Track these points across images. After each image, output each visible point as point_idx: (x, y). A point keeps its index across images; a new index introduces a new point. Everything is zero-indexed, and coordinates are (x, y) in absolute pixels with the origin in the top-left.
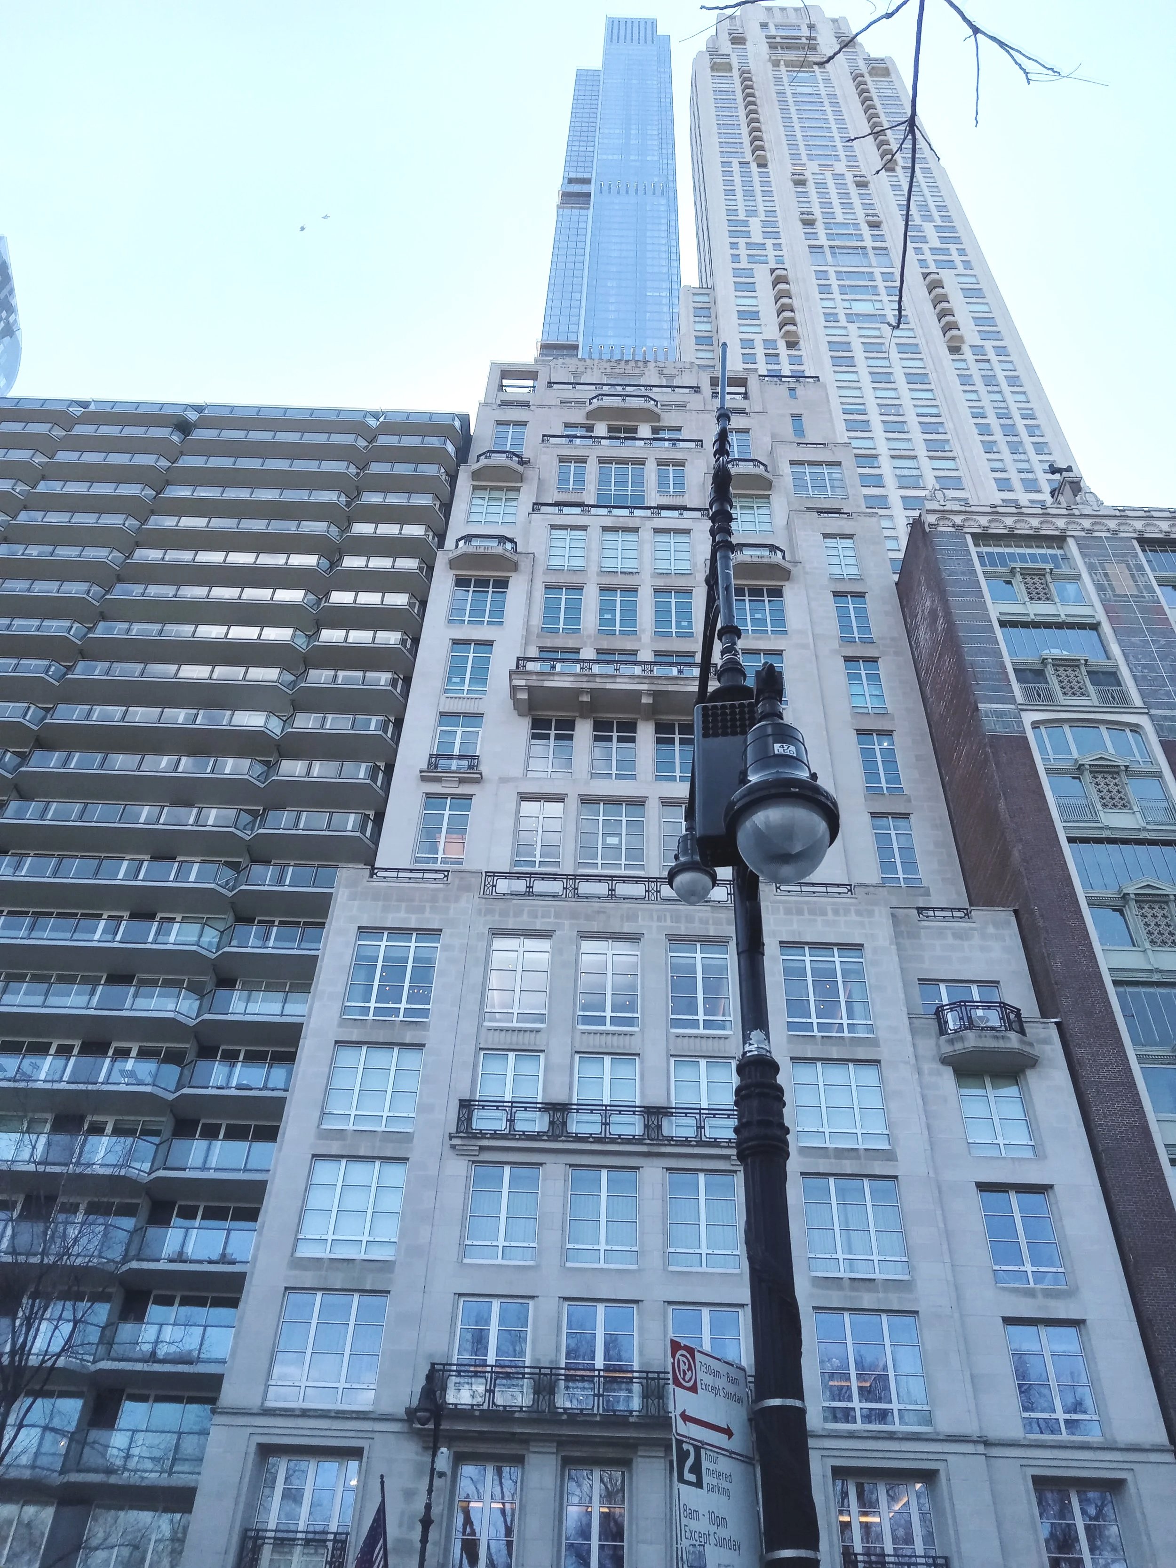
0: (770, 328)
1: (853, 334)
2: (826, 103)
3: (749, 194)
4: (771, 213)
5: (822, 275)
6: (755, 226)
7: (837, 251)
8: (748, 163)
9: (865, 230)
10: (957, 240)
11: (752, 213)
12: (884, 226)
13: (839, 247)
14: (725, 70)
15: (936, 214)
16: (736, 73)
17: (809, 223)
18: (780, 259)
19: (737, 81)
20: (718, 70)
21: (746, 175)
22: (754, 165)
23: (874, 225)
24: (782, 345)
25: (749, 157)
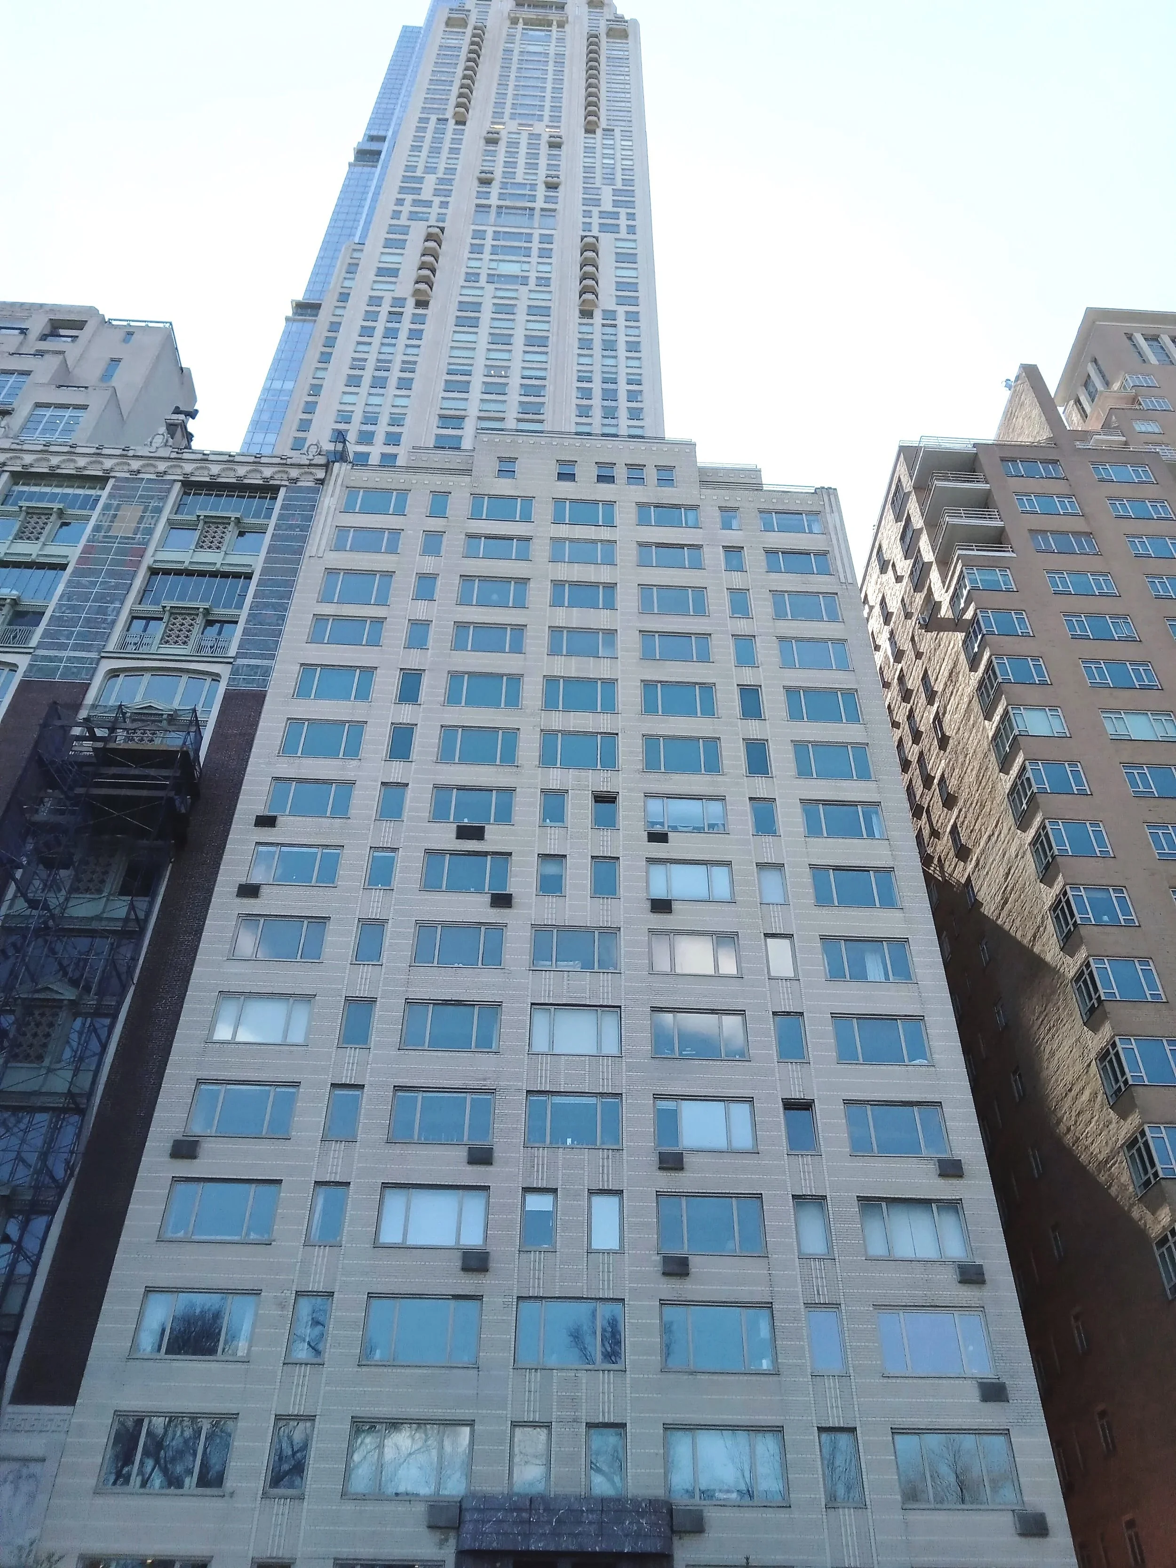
0: (405, 287)
1: (488, 296)
2: (551, 63)
3: (435, 151)
4: (451, 171)
5: (479, 234)
6: (430, 183)
7: (504, 210)
8: (447, 120)
9: (541, 190)
10: (630, 204)
11: (430, 169)
12: (561, 188)
13: (507, 207)
14: (460, 26)
15: (619, 177)
16: (469, 31)
17: (486, 182)
18: (441, 218)
19: (468, 38)
20: (453, 26)
21: (440, 132)
22: (452, 122)
23: (552, 186)
24: (411, 302)
25: (449, 114)
